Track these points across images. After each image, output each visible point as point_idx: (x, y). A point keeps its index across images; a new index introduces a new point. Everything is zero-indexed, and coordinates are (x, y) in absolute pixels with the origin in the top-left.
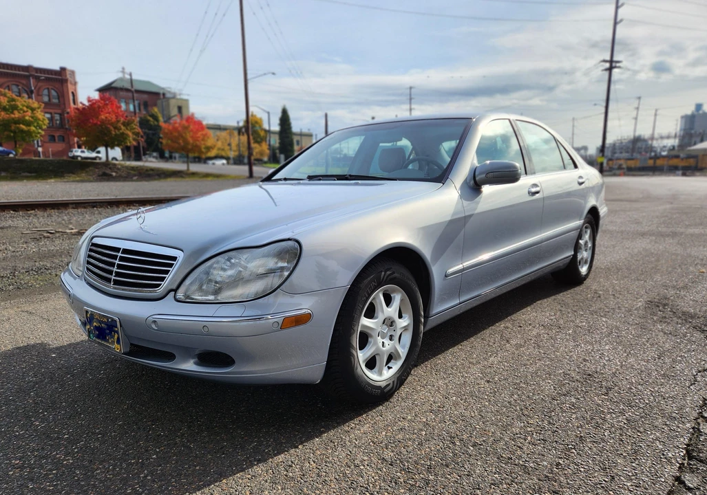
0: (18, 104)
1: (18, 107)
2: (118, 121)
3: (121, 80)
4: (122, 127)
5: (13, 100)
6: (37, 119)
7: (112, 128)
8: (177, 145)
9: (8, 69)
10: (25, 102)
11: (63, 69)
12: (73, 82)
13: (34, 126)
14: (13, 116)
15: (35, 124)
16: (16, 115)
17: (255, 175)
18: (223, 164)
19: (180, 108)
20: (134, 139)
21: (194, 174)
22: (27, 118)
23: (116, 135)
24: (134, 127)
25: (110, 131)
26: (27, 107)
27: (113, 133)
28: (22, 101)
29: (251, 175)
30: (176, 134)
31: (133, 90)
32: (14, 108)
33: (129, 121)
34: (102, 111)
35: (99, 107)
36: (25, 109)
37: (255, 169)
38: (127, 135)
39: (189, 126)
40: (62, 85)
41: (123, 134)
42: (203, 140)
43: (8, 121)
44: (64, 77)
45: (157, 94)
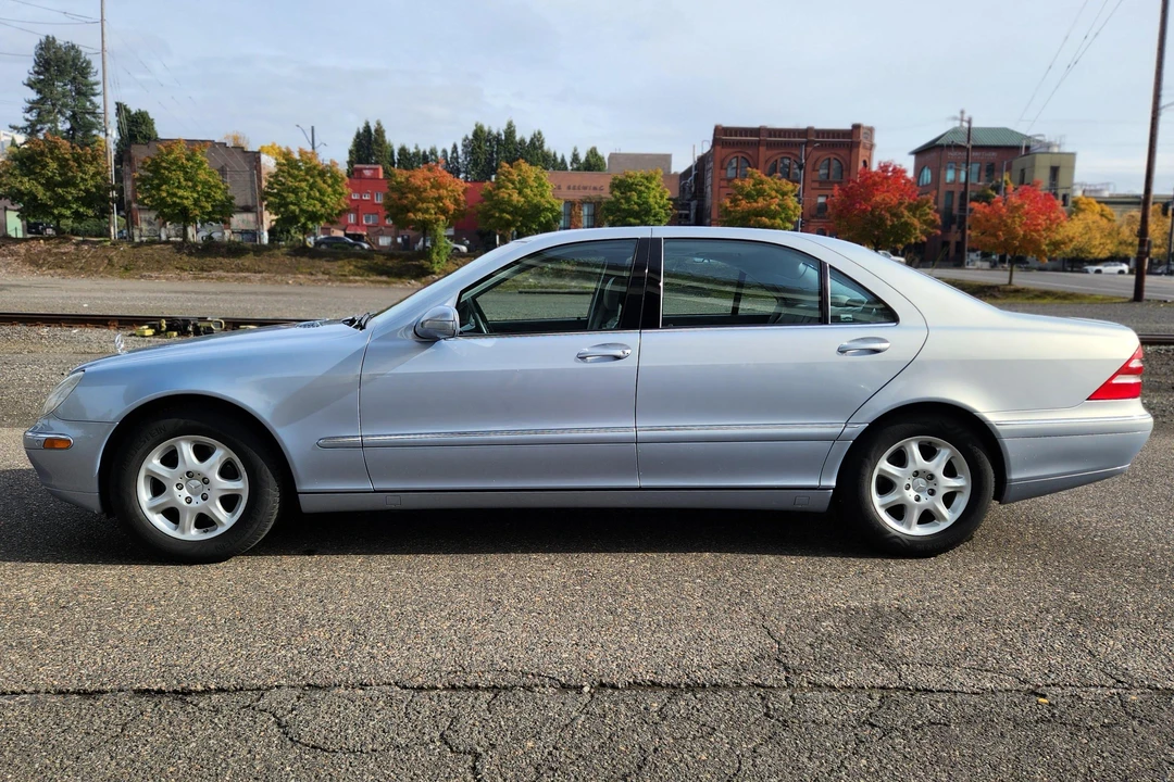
0: (766, 187)
1: (765, 191)
2: (901, 204)
3: (955, 131)
4: (906, 213)
5: (761, 182)
6: (784, 208)
7: (888, 215)
8: (993, 240)
9: (780, 136)
10: (776, 183)
11: (857, 127)
12: (868, 146)
13: (781, 219)
14: (755, 205)
15: (783, 216)
16: (761, 203)
17: (1146, 295)
18: (1121, 272)
19: (1055, 171)
20: (923, 232)
21: (1018, 292)
22: (772, 207)
23: (893, 226)
24: (928, 211)
25: (882, 219)
26: (777, 191)
27: (889, 223)
28: (770, 184)
29: (1138, 295)
30: (995, 221)
31: (969, 146)
32: (761, 193)
33: (919, 202)
34: (877, 190)
35: (875, 184)
36: (774, 193)
37: (1149, 280)
38: (912, 225)
39: (1022, 206)
40: (851, 151)
41: (906, 223)
42: (1048, 229)
43: (748, 212)
44: (854, 140)
45: (1016, 148)
